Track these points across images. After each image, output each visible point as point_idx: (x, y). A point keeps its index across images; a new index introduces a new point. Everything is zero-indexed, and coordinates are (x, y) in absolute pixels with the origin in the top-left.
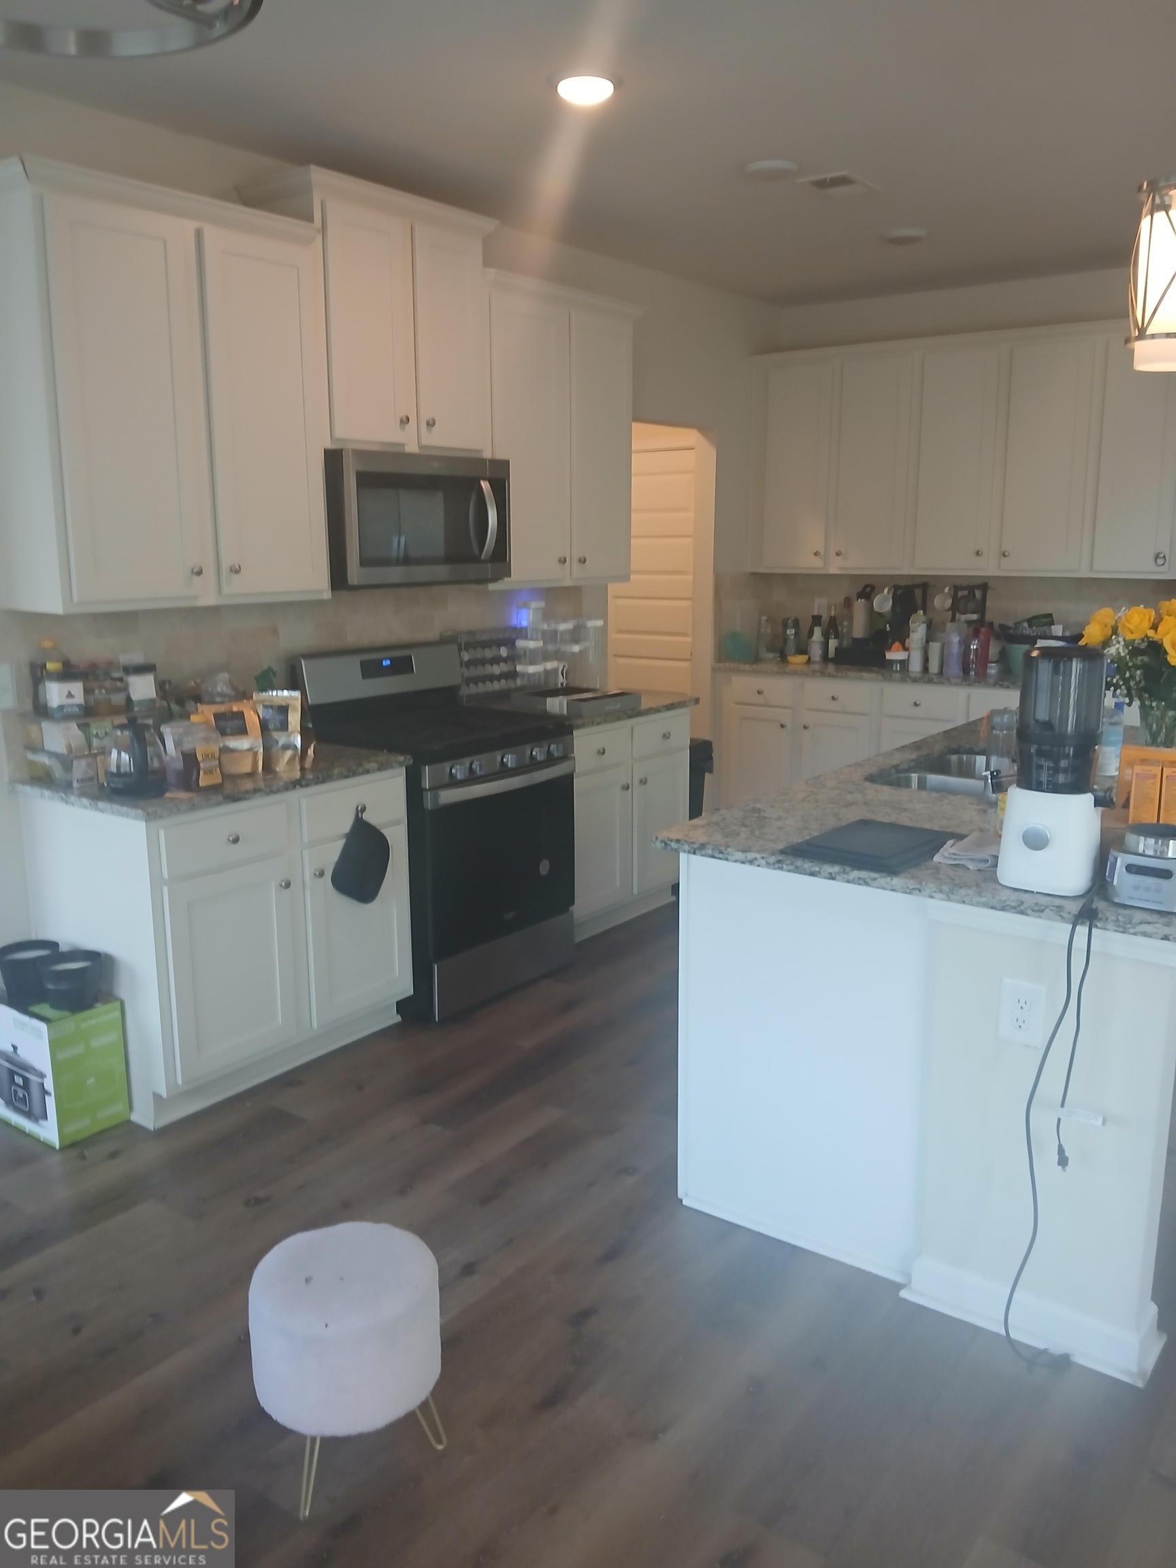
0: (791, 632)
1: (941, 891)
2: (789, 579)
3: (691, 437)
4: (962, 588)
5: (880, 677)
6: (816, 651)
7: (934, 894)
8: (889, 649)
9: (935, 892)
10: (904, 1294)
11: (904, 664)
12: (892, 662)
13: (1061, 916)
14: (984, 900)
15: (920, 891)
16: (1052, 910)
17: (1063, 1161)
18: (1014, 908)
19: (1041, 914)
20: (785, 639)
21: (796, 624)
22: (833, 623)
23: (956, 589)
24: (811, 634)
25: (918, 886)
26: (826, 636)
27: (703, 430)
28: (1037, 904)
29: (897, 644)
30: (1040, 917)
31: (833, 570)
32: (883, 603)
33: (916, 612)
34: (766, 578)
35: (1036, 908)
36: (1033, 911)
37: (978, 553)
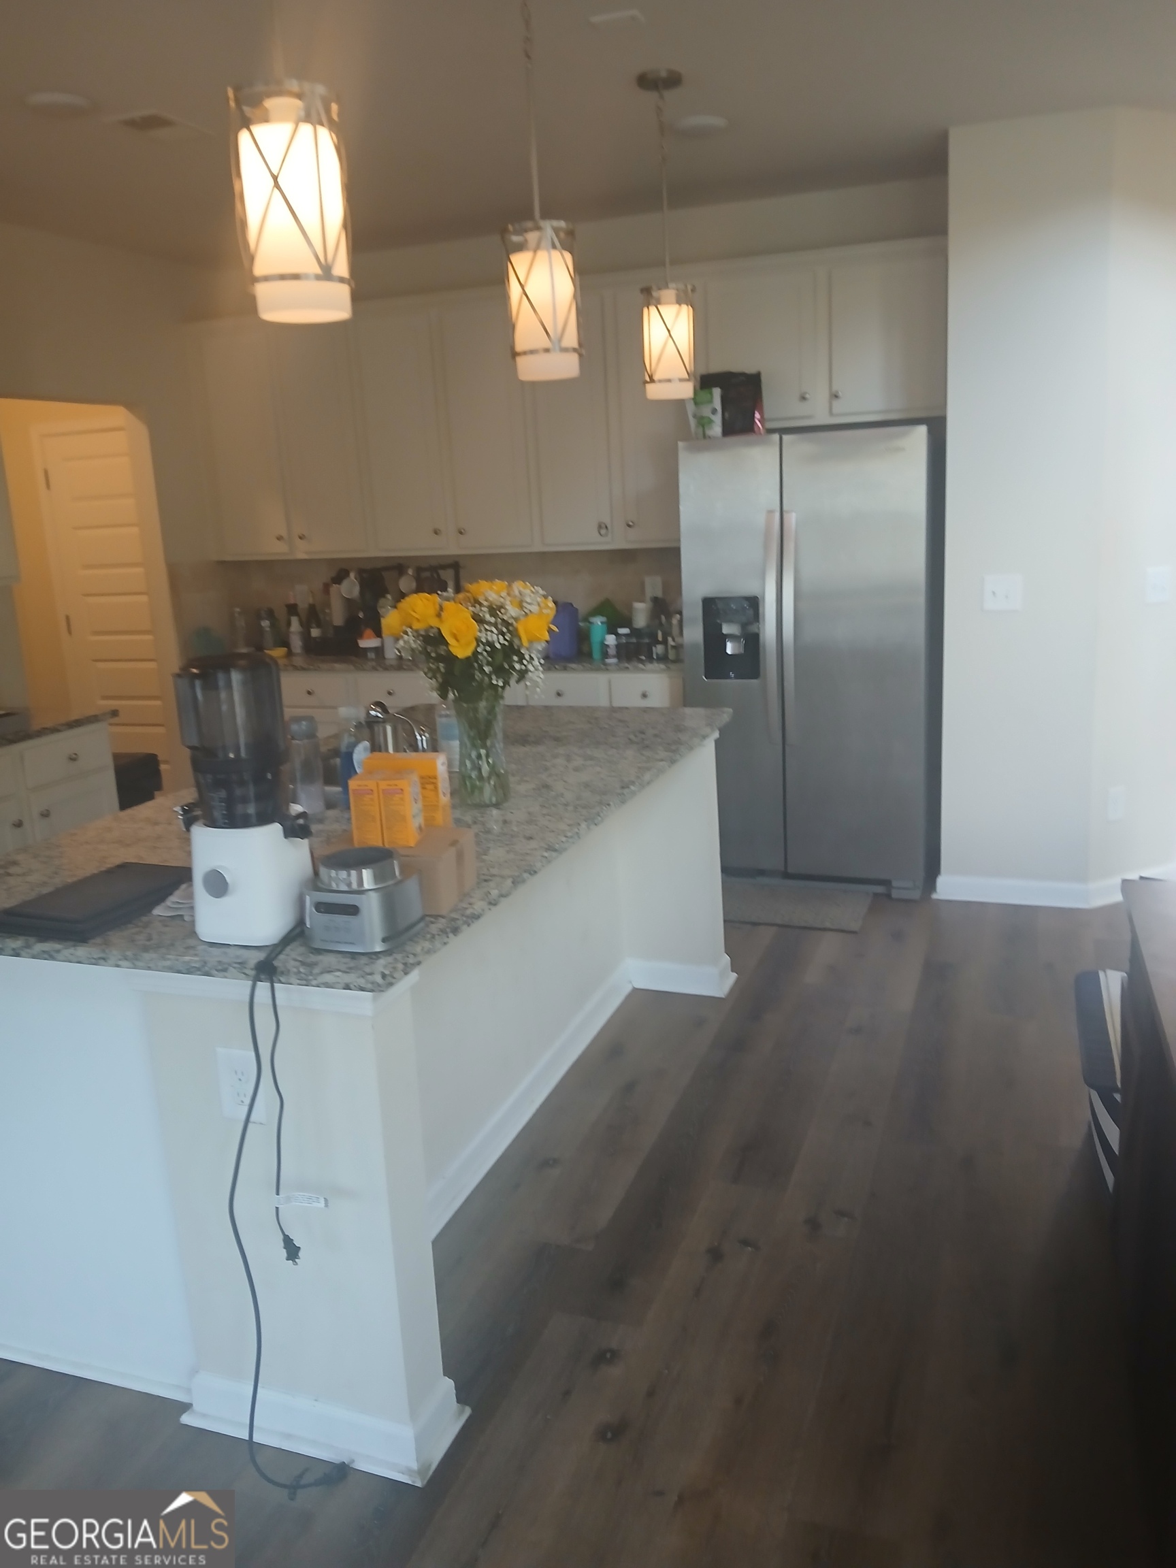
0: (265, 624)
1: (126, 959)
2: (268, 566)
3: (117, 415)
4: (425, 570)
5: (352, 667)
6: (297, 643)
7: (120, 963)
8: (361, 636)
9: (120, 960)
10: (186, 1419)
11: (379, 651)
12: (366, 650)
13: (245, 974)
14: (168, 963)
15: (104, 959)
16: (234, 968)
17: (293, 1252)
18: (198, 969)
19: (225, 974)
20: (261, 630)
21: (271, 614)
22: (312, 611)
23: (419, 570)
24: (289, 624)
25: (102, 955)
26: (306, 626)
27: (130, 406)
28: (220, 962)
29: (369, 632)
30: (226, 977)
31: (301, 556)
32: (350, 588)
33: (384, 597)
34: (242, 567)
35: (220, 968)
36: (217, 970)
37: (436, 532)
